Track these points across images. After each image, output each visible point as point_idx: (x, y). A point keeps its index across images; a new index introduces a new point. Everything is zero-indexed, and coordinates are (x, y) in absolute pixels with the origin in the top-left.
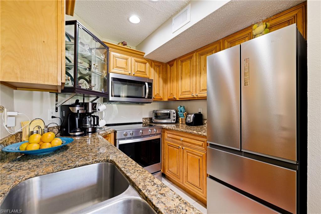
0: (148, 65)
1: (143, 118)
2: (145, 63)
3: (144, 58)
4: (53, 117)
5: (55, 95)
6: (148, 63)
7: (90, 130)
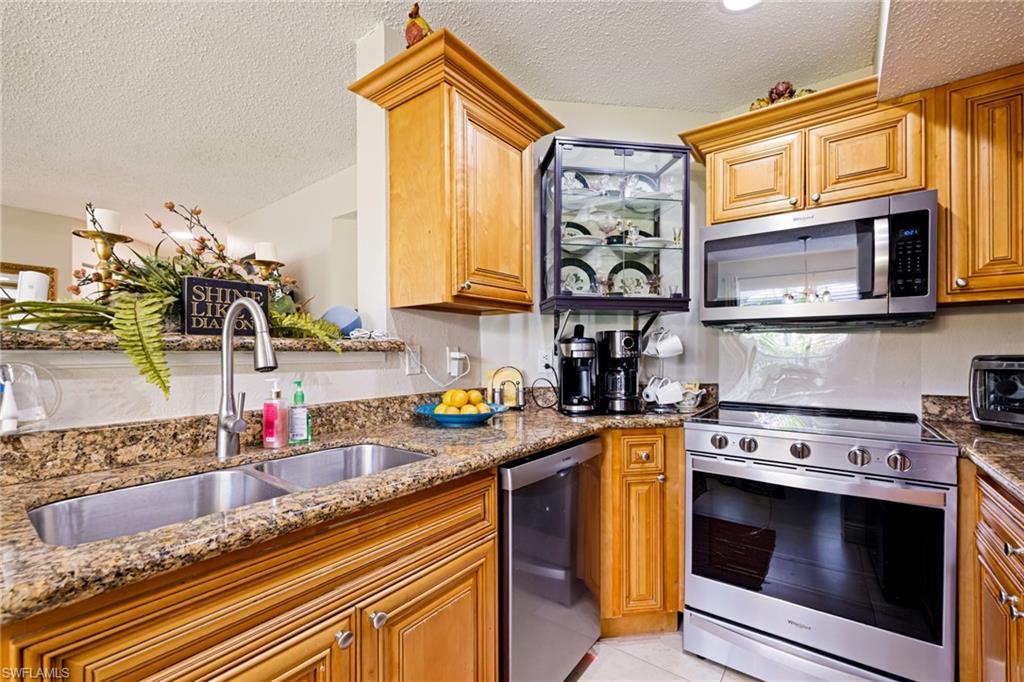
0: (912, 122)
1: (924, 397)
2: (893, 125)
3: (885, 102)
4: (547, 366)
5: (552, 318)
6: (911, 117)
7: (619, 406)
